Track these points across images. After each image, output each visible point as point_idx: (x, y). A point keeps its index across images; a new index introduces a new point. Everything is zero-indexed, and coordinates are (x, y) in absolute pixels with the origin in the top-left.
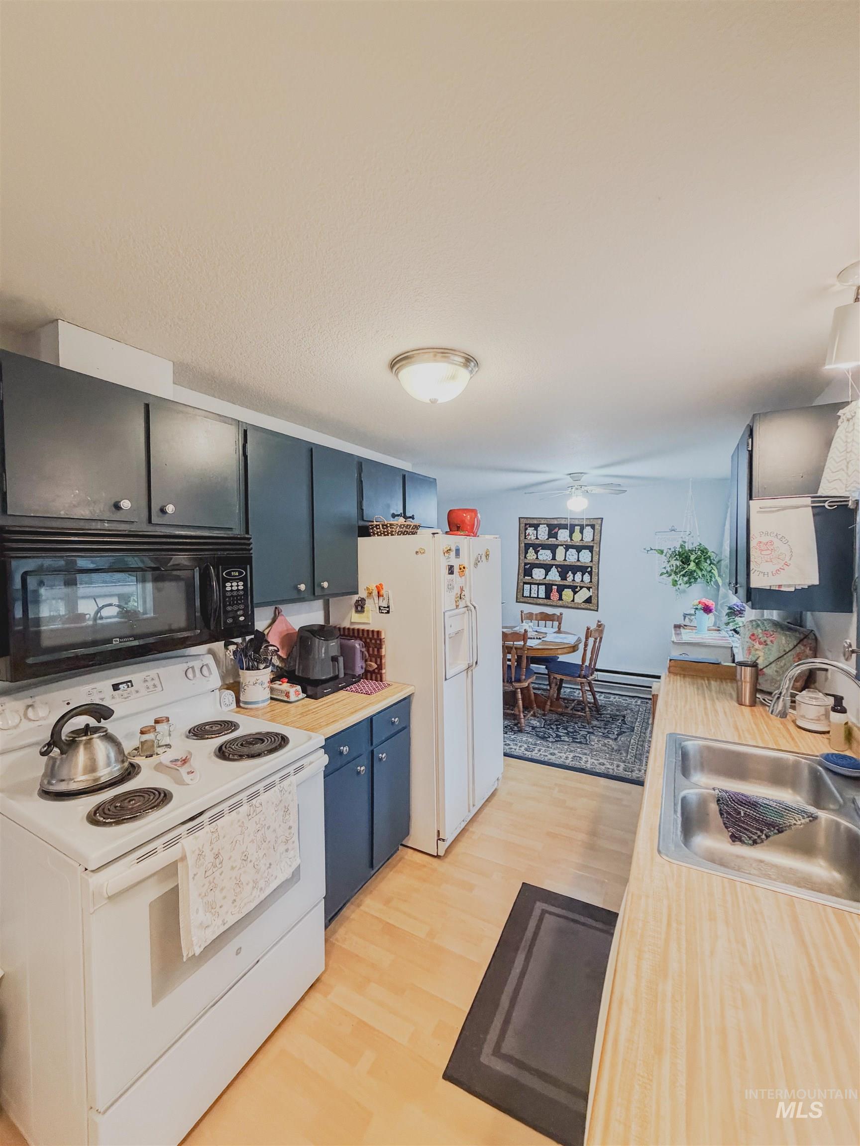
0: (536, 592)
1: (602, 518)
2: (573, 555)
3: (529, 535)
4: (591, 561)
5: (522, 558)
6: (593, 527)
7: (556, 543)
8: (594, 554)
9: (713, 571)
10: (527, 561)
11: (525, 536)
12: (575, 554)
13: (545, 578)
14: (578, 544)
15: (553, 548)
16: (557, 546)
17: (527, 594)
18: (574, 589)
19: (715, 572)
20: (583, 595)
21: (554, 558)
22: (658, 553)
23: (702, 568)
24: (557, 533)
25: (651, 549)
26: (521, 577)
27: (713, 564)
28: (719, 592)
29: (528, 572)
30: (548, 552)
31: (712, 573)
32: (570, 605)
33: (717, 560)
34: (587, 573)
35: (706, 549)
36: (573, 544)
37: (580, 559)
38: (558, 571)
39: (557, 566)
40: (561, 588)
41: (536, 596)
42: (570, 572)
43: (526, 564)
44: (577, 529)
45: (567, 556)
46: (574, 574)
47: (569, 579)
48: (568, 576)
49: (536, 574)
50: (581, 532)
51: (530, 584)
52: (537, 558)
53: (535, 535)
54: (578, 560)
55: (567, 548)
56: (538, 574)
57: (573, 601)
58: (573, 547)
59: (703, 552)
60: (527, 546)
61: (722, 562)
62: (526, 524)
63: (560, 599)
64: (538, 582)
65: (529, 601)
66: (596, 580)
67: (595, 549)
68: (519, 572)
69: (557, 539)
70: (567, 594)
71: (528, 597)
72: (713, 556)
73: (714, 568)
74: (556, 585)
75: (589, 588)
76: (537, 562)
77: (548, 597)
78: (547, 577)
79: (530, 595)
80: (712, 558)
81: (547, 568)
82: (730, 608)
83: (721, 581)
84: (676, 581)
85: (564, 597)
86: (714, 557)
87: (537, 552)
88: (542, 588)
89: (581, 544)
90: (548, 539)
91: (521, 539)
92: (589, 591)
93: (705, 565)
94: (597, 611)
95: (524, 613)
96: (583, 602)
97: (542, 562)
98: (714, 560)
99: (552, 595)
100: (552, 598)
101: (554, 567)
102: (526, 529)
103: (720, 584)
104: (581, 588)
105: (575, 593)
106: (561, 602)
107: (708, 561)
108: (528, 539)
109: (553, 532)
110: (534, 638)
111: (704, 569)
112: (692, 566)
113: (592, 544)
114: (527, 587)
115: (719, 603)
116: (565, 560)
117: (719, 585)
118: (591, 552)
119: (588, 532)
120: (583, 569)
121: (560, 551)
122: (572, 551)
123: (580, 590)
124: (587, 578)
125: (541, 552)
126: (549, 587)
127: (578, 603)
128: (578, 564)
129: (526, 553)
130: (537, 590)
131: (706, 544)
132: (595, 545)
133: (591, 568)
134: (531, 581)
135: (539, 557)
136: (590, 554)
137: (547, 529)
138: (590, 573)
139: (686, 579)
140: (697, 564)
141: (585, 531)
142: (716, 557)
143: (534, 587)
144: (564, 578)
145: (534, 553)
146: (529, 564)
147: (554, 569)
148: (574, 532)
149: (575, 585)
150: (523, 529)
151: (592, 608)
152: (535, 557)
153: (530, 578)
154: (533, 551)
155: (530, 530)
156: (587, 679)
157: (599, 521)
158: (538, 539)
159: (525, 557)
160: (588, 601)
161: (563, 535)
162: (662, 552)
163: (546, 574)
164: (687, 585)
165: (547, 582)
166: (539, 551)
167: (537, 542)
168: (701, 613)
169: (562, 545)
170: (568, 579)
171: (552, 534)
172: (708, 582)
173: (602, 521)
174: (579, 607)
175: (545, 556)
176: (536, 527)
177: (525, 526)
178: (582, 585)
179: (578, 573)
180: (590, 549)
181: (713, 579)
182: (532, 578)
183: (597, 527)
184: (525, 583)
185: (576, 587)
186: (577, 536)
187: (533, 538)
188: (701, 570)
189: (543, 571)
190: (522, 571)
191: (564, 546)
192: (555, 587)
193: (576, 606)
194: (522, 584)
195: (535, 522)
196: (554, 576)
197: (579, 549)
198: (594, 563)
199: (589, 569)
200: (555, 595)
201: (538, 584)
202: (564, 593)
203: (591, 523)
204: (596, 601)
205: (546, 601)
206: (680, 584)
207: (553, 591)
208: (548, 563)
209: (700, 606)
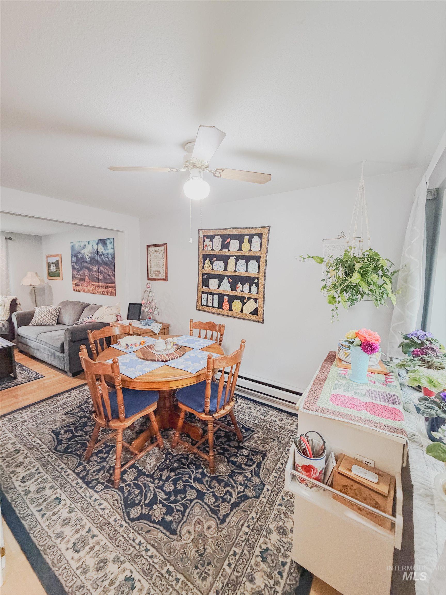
0: (212, 302)
1: (270, 227)
2: (242, 266)
3: (206, 246)
4: (258, 272)
5: (201, 268)
6: (260, 236)
7: (228, 254)
8: (261, 265)
9: (385, 285)
10: (205, 272)
11: (203, 248)
12: (244, 264)
13: (218, 288)
14: (246, 255)
15: (225, 259)
16: (228, 257)
17: (204, 303)
18: (243, 300)
19: (388, 287)
20: (250, 306)
21: (226, 269)
22: (317, 262)
23: (370, 281)
24: (228, 244)
25: (309, 257)
26: (200, 287)
27: (386, 276)
28: (393, 311)
29: (205, 283)
30: (221, 263)
31: (384, 288)
32: (238, 316)
33: (392, 270)
34: (254, 285)
35: (377, 254)
36: (243, 254)
37: (248, 270)
38: (229, 282)
39: (229, 277)
40: (231, 299)
41: (212, 305)
42: (239, 283)
43: (204, 274)
44: (247, 238)
45: (237, 267)
46: (243, 285)
47: (239, 290)
48: (237, 287)
49: (211, 284)
50: (250, 242)
51: (207, 293)
52: (213, 269)
53: (211, 247)
54: (247, 271)
55: (238, 258)
56: (213, 284)
57: (241, 311)
58: (242, 257)
59: (373, 259)
60: (205, 257)
61: (400, 273)
62: (204, 236)
63: (231, 309)
64: (213, 292)
65: (206, 310)
66: (262, 292)
67: (262, 260)
68: (198, 282)
69: (229, 250)
70: (237, 304)
71: (205, 306)
72: (386, 265)
73: (387, 282)
74: (227, 295)
75: (256, 300)
76: (212, 272)
77: (220, 307)
78: (220, 287)
79: (207, 304)
80: (385, 268)
81: (220, 278)
82: (406, 338)
83: (395, 299)
84: (334, 297)
85: (234, 308)
86: (389, 266)
87: (212, 263)
88: (216, 297)
89: (249, 255)
90: (221, 250)
91: (200, 250)
92: (256, 302)
93: (373, 277)
94: (262, 323)
95: (193, 322)
96: (251, 313)
97: (216, 273)
98: (388, 270)
99: (223, 305)
100: (223, 308)
101: (226, 277)
102: (204, 241)
103: (394, 303)
104: (249, 299)
105: (243, 304)
106: (230, 312)
107: (380, 273)
108: (206, 250)
109: (226, 243)
110: (158, 361)
111: (372, 283)
112: (356, 278)
113: (259, 255)
114: (204, 296)
115: (392, 326)
116: (235, 271)
117: (394, 306)
118: (259, 262)
119: (256, 242)
120: (251, 281)
121: (232, 261)
122: (242, 262)
123: (247, 302)
124: (254, 288)
125: (216, 263)
126: (221, 297)
127: (246, 314)
128: (247, 275)
129: (204, 264)
130: (212, 300)
131: (377, 249)
132: (262, 255)
133: (258, 278)
134: (208, 291)
135: (214, 268)
136: (257, 265)
137: (221, 239)
138: (257, 284)
139: (346, 295)
140: (363, 275)
141: (253, 241)
142: (391, 267)
143: (210, 296)
144: (234, 288)
145: (210, 264)
146: (206, 274)
147: (226, 280)
148: (243, 242)
149: (243, 296)
150: (201, 241)
151: (258, 320)
152: (211, 268)
153: (207, 287)
154: (209, 262)
155: (208, 242)
156: (213, 417)
157: (267, 230)
158: (214, 250)
159: (203, 268)
160: (255, 312)
161: (234, 245)
162: (322, 260)
163: (220, 285)
164: (349, 304)
165: (220, 292)
166: (214, 262)
167: (212, 253)
168: (357, 351)
169: (233, 256)
170: (237, 290)
171: (225, 246)
172: (377, 300)
173: (269, 229)
174: (247, 318)
175: (219, 266)
176: (211, 238)
177: (203, 238)
178: (249, 296)
179: (246, 284)
180: (257, 259)
181: (385, 296)
182: (209, 288)
183: (265, 236)
184: (203, 293)
185: (245, 298)
186: (246, 246)
187: (209, 249)
188: (369, 284)
189: (217, 281)
190: (201, 281)
191: (235, 257)
192: (226, 298)
193: (244, 317)
194: (200, 293)
195: (211, 233)
196: (226, 287)
197: (248, 259)
198: (260, 274)
199: (256, 281)
200: (226, 305)
201: (214, 294)
202: (234, 303)
203: (259, 233)
204: (262, 313)
205: (218, 311)
206: (339, 302)
207: (225, 301)
208: (221, 273)
209: (357, 341)
